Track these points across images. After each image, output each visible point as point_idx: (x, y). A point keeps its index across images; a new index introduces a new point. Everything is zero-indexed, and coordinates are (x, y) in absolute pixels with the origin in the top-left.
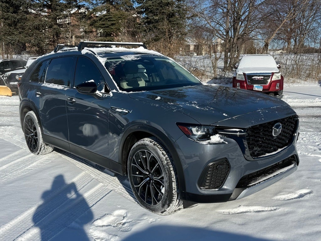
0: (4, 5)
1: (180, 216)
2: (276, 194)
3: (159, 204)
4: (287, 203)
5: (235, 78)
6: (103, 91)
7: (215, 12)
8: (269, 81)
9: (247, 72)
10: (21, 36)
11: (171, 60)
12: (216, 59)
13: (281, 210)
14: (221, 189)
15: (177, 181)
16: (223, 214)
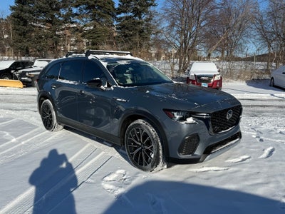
0: (16, 19)
1: (164, 174)
2: (227, 159)
3: (149, 165)
4: (234, 164)
5: (188, 78)
6: (106, 86)
7: (172, 30)
8: (212, 81)
9: (197, 74)
10: (29, 43)
11: (151, 65)
12: (174, 64)
13: (231, 169)
14: (193, 155)
15: (163, 150)
16: (193, 172)
